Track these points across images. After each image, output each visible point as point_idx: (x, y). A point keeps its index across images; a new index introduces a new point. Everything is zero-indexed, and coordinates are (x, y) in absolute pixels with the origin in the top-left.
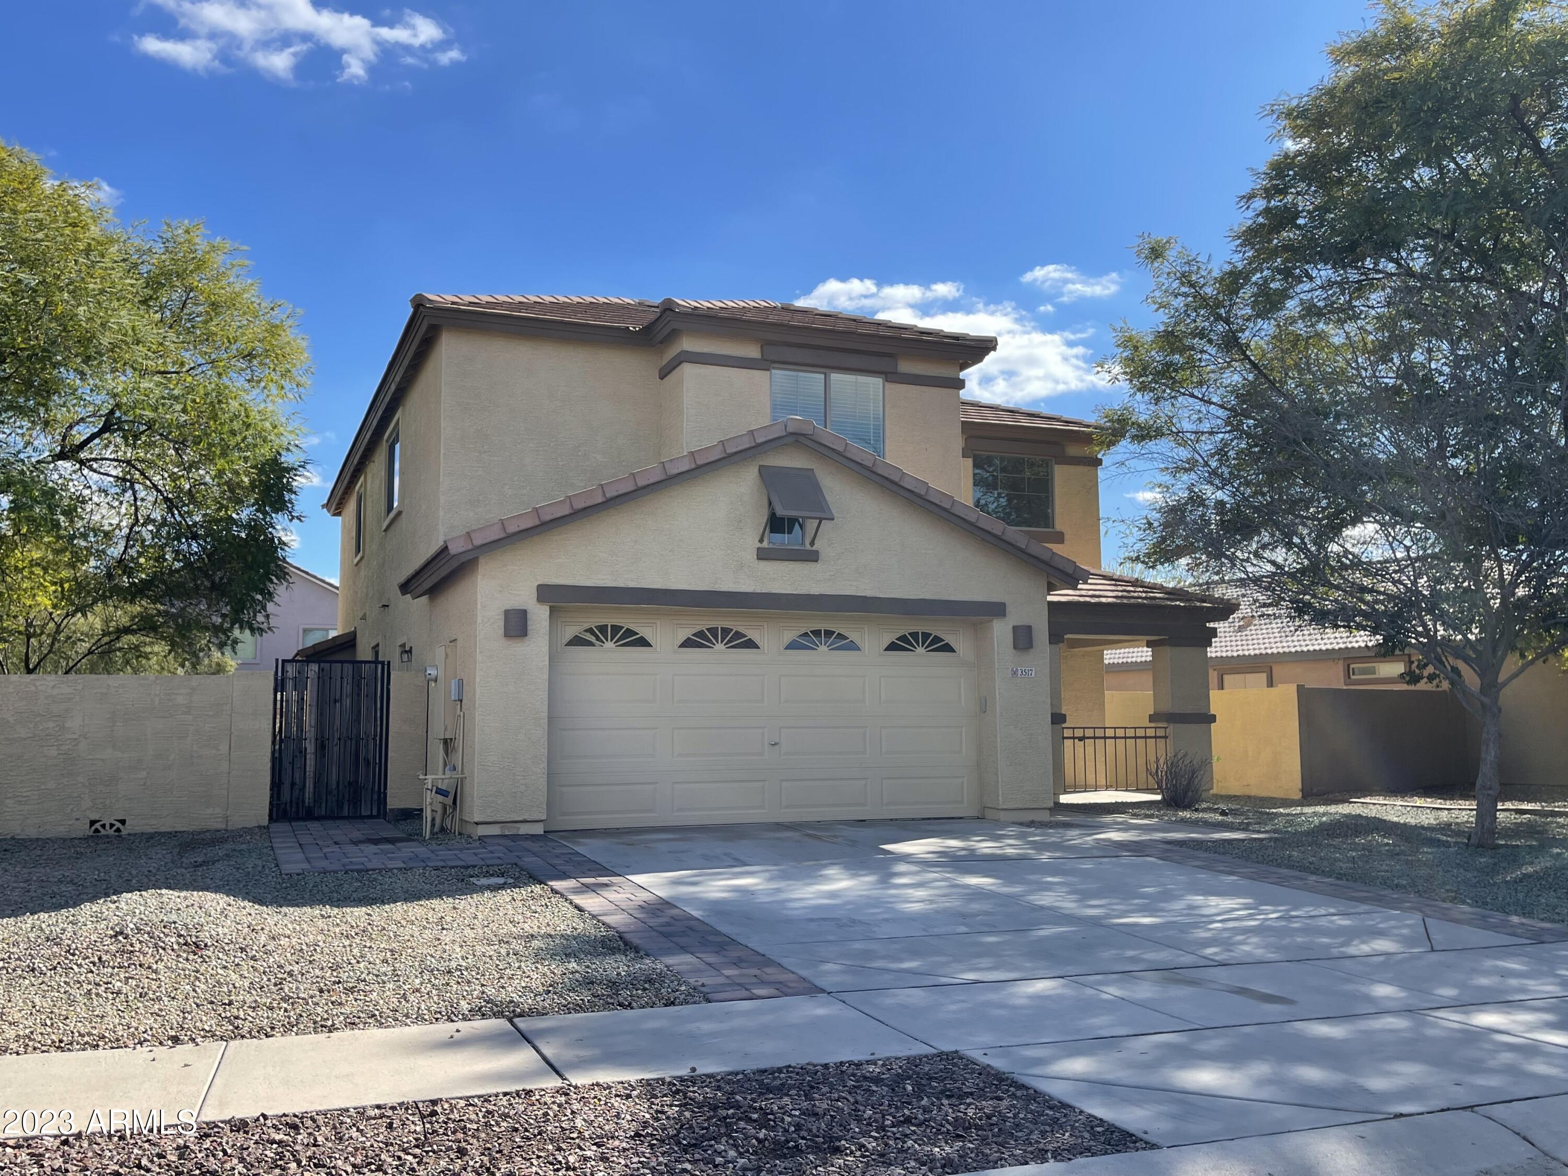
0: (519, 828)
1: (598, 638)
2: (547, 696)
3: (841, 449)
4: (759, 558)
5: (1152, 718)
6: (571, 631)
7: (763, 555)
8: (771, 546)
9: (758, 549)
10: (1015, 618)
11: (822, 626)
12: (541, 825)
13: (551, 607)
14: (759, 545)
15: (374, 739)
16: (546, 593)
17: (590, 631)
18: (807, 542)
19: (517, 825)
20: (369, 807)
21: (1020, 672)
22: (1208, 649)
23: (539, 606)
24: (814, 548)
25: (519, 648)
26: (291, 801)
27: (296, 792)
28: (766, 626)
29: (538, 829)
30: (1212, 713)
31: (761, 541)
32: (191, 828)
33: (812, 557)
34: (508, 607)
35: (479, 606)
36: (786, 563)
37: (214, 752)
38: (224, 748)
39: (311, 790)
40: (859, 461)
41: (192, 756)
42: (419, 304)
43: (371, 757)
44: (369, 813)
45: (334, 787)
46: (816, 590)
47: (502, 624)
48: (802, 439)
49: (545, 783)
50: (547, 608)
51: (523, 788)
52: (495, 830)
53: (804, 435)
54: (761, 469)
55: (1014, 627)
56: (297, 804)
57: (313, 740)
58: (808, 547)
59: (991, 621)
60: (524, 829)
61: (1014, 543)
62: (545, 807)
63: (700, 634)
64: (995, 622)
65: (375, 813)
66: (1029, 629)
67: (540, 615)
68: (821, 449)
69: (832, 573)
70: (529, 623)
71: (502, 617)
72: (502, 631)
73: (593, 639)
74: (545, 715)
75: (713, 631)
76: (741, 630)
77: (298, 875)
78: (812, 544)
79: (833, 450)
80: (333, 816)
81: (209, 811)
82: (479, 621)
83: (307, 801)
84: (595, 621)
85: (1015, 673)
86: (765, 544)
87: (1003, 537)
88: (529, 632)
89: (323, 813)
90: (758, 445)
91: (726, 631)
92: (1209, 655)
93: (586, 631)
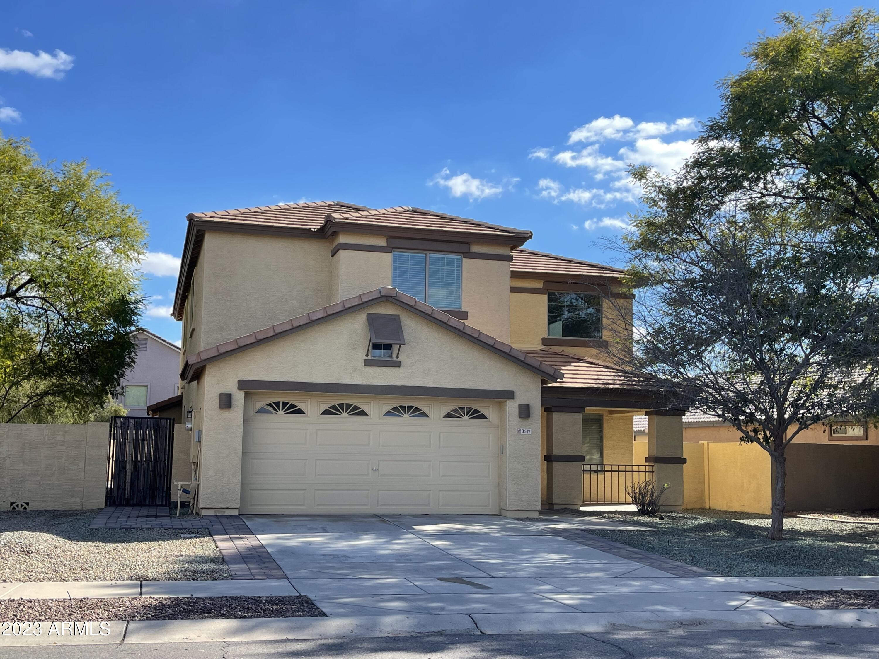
0: (225, 512)
1: (275, 410)
2: (241, 440)
3: (413, 304)
4: (365, 365)
5: (647, 460)
6: (260, 404)
7: (368, 363)
8: (373, 358)
9: (365, 360)
10: (520, 399)
11: (406, 404)
12: (237, 511)
13: (245, 392)
14: (366, 358)
15: (165, 462)
16: (243, 385)
17: (270, 405)
18: (395, 356)
19: (224, 510)
20: (161, 500)
21: (522, 431)
22: (683, 417)
23: (238, 391)
24: (398, 359)
25: (227, 414)
26: (118, 495)
27: (120, 491)
28: (372, 403)
29: (236, 513)
30: (684, 457)
31: (367, 355)
32: (63, 509)
33: (397, 364)
34: (222, 392)
35: (206, 392)
36: (382, 368)
37: (76, 467)
38: (82, 465)
39: (129, 489)
40: (423, 311)
41: (64, 469)
42: (191, 218)
43: (162, 472)
44: (161, 503)
45: (141, 488)
46: (398, 383)
47: (218, 401)
48: (390, 299)
49: (240, 488)
50: (244, 393)
51: (227, 490)
52: (212, 513)
53: (391, 297)
54: (368, 314)
55: (519, 405)
56: (121, 497)
57: (130, 462)
58: (395, 359)
59: (506, 401)
60: (227, 513)
61: (517, 357)
62: (239, 501)
63: (334, 407)
64: (508, 402)
65: (164, 503)
66: (527, 407)
67: (239, 397)
68: (402, 305)
69: (408, 374)
70: (233, 401)
71: (218, 397)
72: (218, 405)
73: (271, 409)
74: (241, 451)
75: (341, 405)
76: (358, 405)
77: (96, 529)
78: (397, 357)
79: (409, 305)
80: (140, 505)
81: (73, 499)
82: (205, 399)
83: (126, 495)
84: (273, 399)
85: (519, 431)
86: (369, 357)
87: (511, 354)
88: (232, 405)
89: (135, 503)
90: (364, 303)
91: (348, 406)
92: (684, 421)
93: (268, 405)
